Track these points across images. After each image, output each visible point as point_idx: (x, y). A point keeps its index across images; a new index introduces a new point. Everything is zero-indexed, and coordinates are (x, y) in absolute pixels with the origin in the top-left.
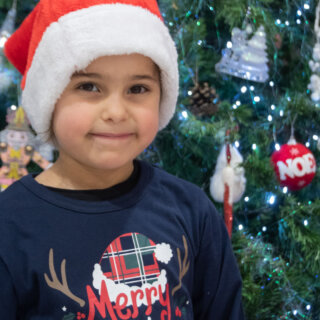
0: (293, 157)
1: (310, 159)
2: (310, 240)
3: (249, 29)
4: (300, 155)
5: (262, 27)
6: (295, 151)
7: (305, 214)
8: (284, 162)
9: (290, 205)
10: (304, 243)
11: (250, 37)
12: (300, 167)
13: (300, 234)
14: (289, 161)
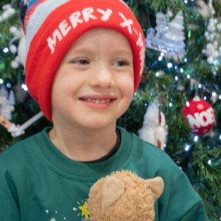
0: (200, 111)
1: (211, 112)
2: (216, 178)
3: (170, 14)
4: (205, 109)
5: (181, 12)
6: (200, 107)
8: (193, 115)
9: (199, 150)
10: (212, 180)
12: (205, 119)
13: (207, 172)
14: (196, 115)
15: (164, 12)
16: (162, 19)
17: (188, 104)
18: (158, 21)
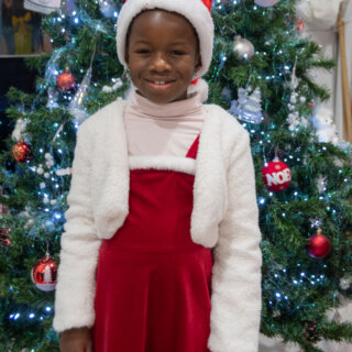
0: (277, 171)
1: (288, 172)
2: (286, 228)
3: (249, 89)
4: (281, 170)
5: (258, 88)
6: (278, 167)
7: (283, 210)
8: (271, 174)
9: (274, 203)
10: (283, 229)
11: (250, 94)
12: (281, 178)
13: (280, 223)
14: (274, 174)
15: (244, 87)
16: (243, 93)
17: (266, 165)
18: (239, 95)
